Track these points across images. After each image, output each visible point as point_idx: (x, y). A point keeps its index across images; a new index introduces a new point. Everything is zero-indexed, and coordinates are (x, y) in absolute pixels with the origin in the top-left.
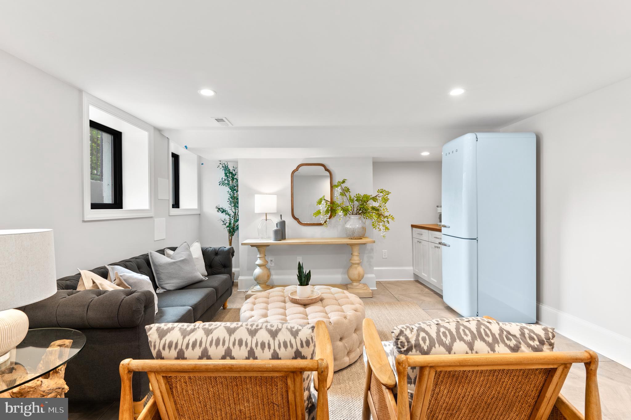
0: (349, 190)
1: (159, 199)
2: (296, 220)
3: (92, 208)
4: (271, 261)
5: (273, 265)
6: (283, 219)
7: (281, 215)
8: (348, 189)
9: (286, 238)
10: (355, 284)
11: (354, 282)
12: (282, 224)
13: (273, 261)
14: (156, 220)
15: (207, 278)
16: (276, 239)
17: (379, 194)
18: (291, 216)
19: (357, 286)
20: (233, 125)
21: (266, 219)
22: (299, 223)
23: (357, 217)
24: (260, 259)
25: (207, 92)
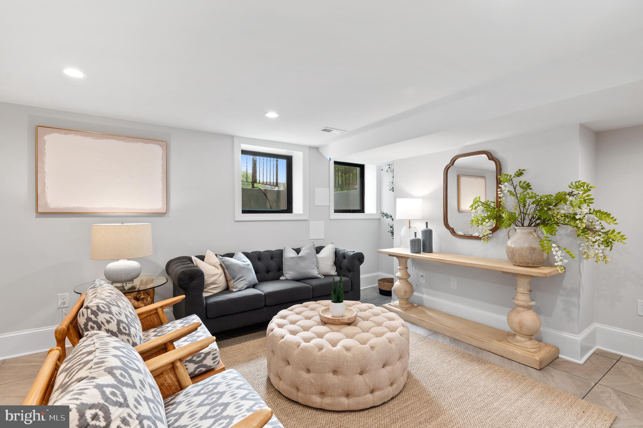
0: (530, 186)
1: (316, 205)
2: (449, 230)
3: (242, 213)
4: (422, 276)
5: (424, 282)
6: (429, 227)
7: (427, 223)
8: (528, 184)
9: (433, 251)
10: (518, 338)
11: (517, 335)
12: (428, 234)
13: (424, 276)
14: (312, 223)
15: (323, 277)
16: (413, 251)
17: (574, 190)
18: (444, 225)
19: (520, 341)
20: (346, 131)
21: (410, 227)
22: (452, 234)
23: (526, 230)
24: (400, 271)
25: (272, 115)
